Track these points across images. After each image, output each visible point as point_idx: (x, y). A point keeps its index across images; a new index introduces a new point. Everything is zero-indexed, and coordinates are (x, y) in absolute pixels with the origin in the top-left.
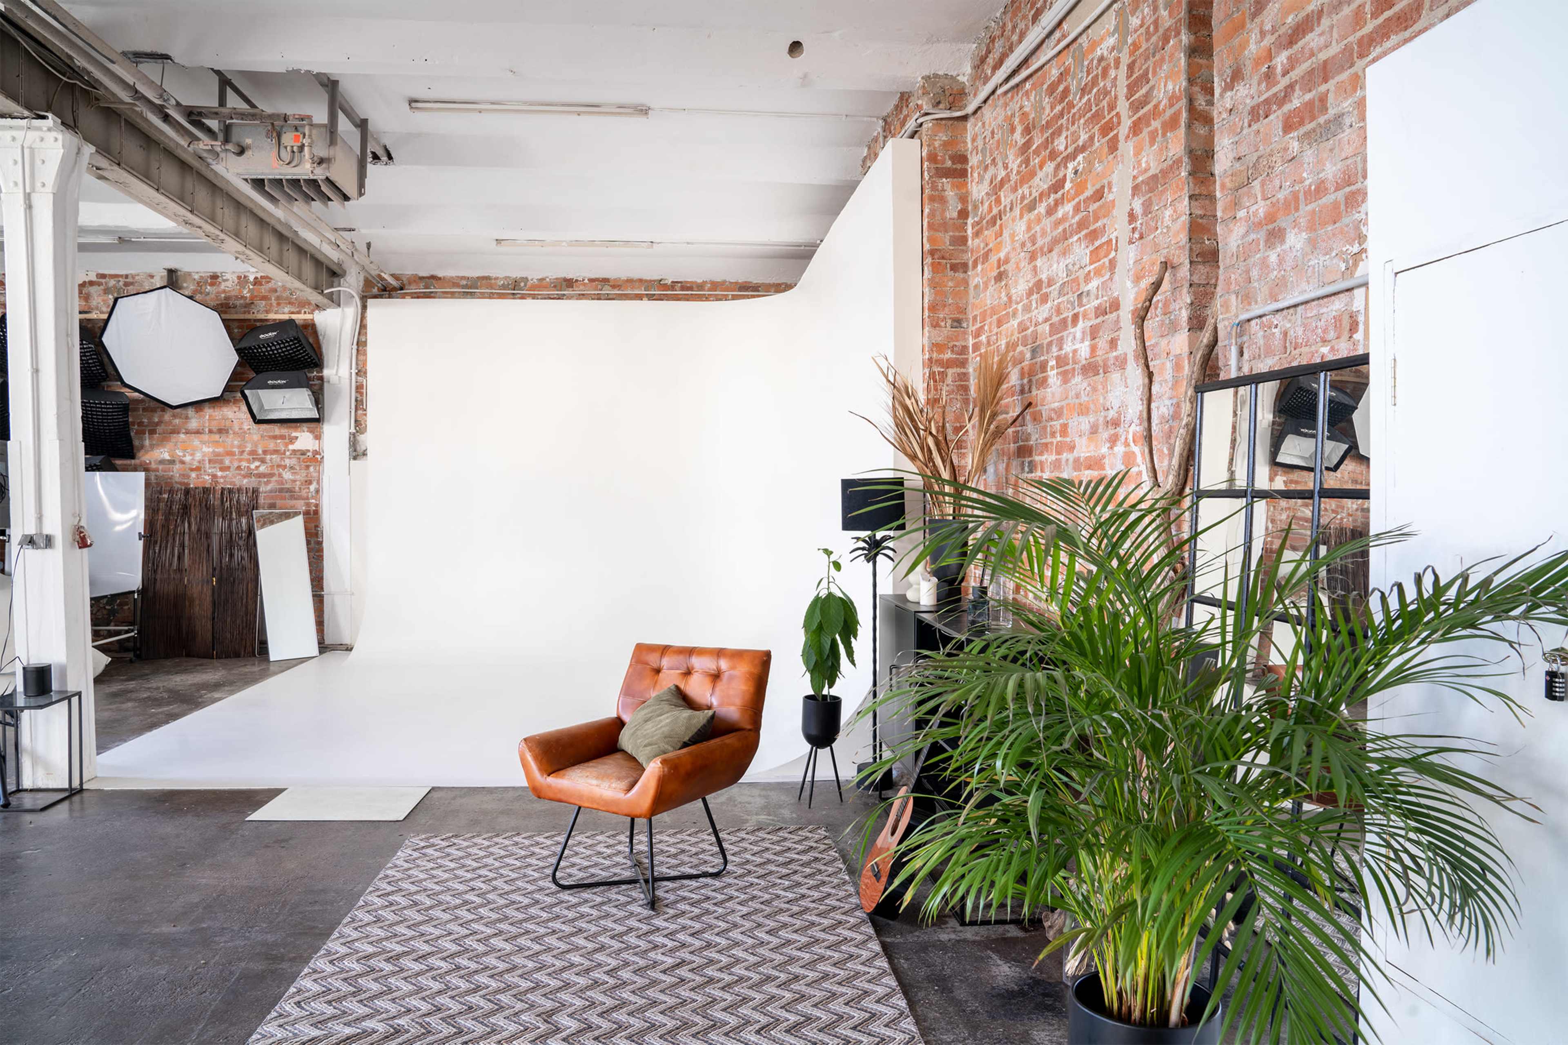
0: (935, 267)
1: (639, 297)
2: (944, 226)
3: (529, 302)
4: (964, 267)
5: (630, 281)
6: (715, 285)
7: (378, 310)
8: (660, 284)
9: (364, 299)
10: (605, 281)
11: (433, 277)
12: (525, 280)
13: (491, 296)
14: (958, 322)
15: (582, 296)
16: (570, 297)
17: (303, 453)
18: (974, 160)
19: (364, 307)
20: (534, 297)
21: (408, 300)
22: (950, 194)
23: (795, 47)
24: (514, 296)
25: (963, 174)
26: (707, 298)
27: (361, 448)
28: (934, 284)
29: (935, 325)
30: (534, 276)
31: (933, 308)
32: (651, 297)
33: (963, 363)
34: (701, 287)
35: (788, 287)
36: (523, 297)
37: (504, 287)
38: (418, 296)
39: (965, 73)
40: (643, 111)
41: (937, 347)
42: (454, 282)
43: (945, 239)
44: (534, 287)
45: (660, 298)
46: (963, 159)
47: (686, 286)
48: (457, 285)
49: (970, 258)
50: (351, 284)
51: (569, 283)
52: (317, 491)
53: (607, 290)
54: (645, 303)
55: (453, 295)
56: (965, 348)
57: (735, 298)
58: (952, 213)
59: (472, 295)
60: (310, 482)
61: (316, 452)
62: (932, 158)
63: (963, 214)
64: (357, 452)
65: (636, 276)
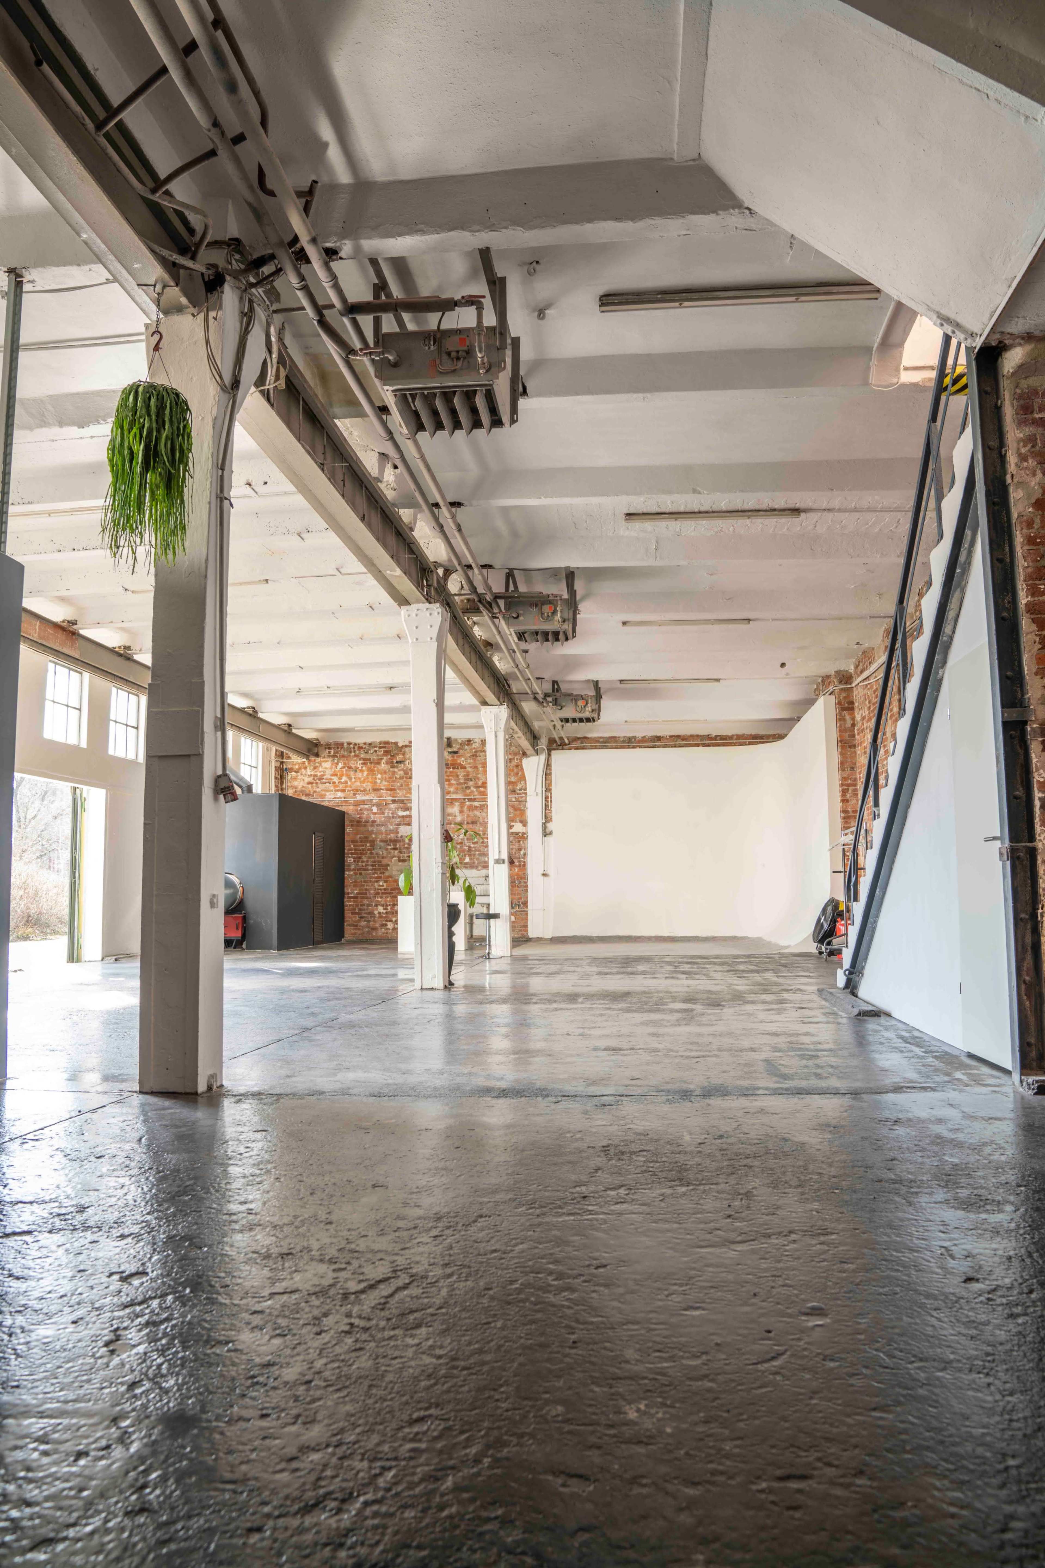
0: (843, 747)
1: (697, 745)
2: (845, 730)
3: (638, 749)
4: (854, 746)
5: (692, 736)
6: (739, 737)
7: (556, 755)
8: (709, 737)
9: (549, 750)
10: (678, 736)
11: (585, 738)
12: (635, 737)
13: (616, 747)
14: (852, 768)
15: (665, 746)
16: (659, 747)
17: (517, 834)
18: (856, 704)
19: (549, 755)
20: (640, 747)
21: (573, 751)
22: (848, 717)
23: (783, 665)
24: (629, 747)
25: (853, 709)
26: (735, 745)
27: (548, 831)
28: (842, 754)
29: (843, 770)
30: (639, 735)
31: (842, 763)
32: (705, 745)
33: (855, 785)
34: (731, 737)
35: (781, 737)
36: (634, 747)
37: (623, 742)
38: (577, 748)
39: (852, 669)
40: (718, 680)
41: (844, 779)
42: (597, 740)
43: (846, 736)
44: (639, 742)
45: (708, 745)
46: (852, 703)
47: (723, 738)
48: (598, 741)
49: (856, 742)
50: (543, 743)
51: (659, 738)
52: (525, 854)
53: (679, 742)
54: (701, 748)
55: (596, 748)
56: (855, 779)
57: (750, 744)
58: (849, 724)
59: (606, 747)
60: (520, 850)
61: (524, 833)
62: (839, 703)
63: (853, 725)
64: (546, 833)
65: (694, 733)
